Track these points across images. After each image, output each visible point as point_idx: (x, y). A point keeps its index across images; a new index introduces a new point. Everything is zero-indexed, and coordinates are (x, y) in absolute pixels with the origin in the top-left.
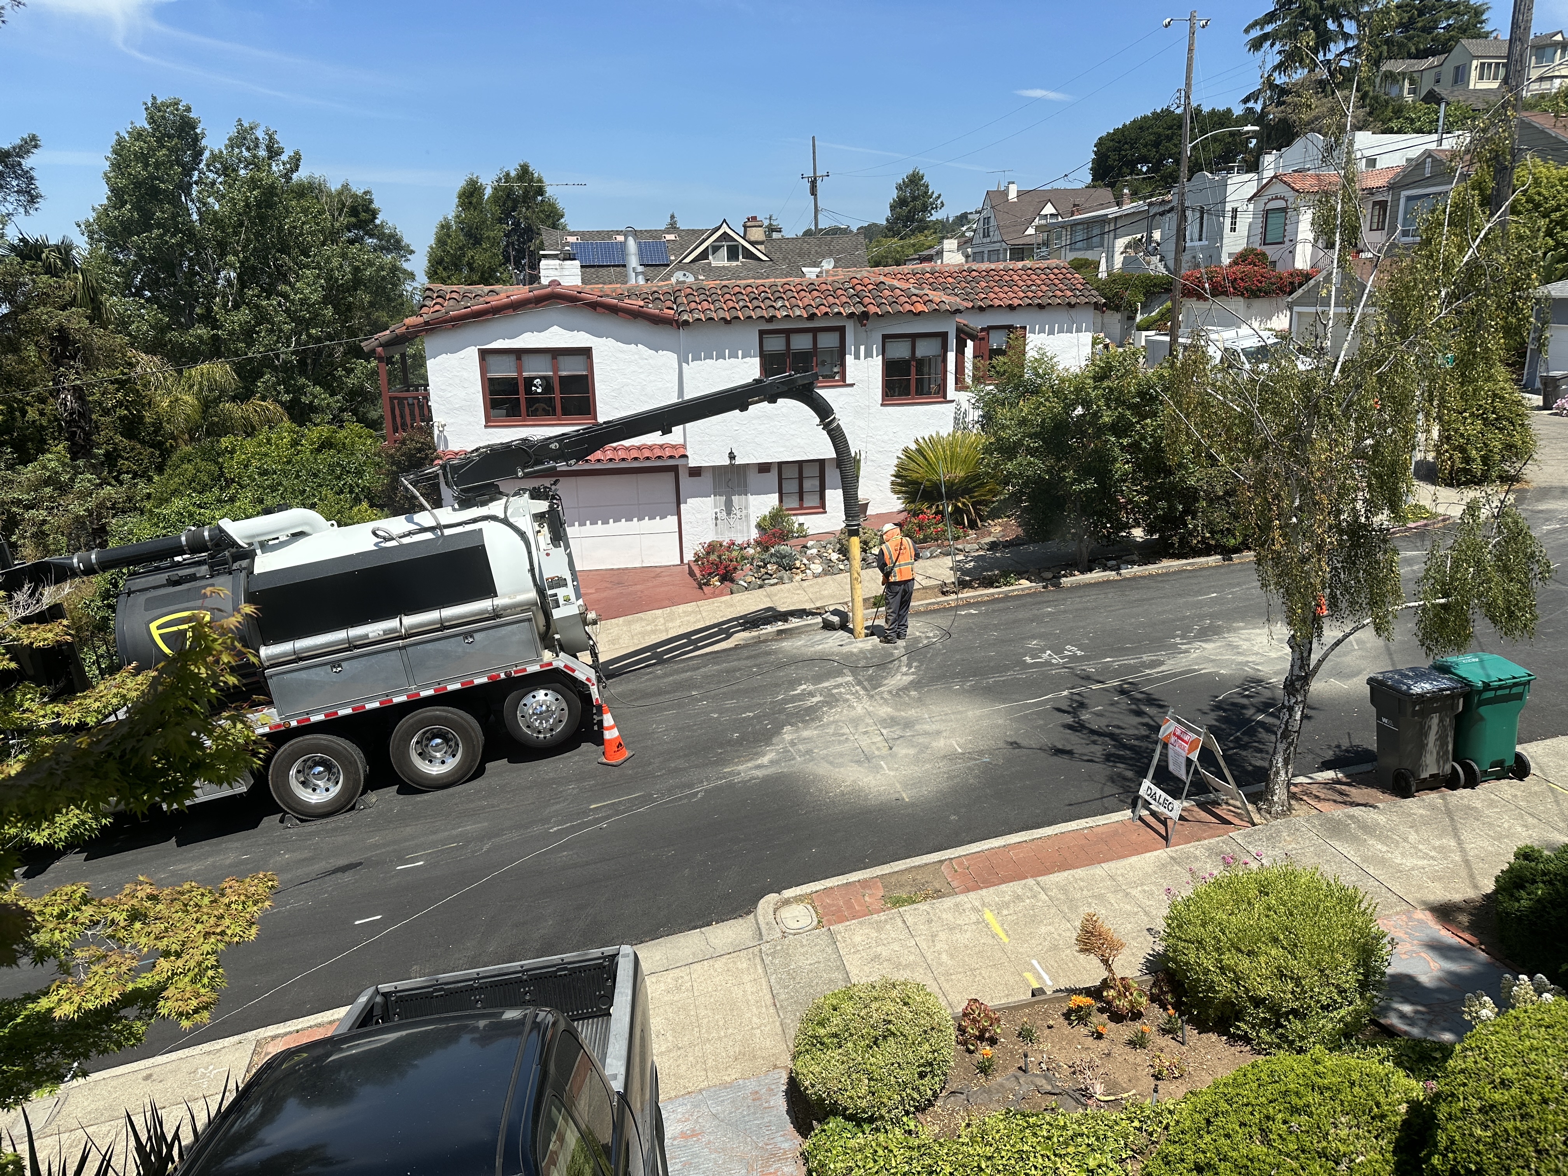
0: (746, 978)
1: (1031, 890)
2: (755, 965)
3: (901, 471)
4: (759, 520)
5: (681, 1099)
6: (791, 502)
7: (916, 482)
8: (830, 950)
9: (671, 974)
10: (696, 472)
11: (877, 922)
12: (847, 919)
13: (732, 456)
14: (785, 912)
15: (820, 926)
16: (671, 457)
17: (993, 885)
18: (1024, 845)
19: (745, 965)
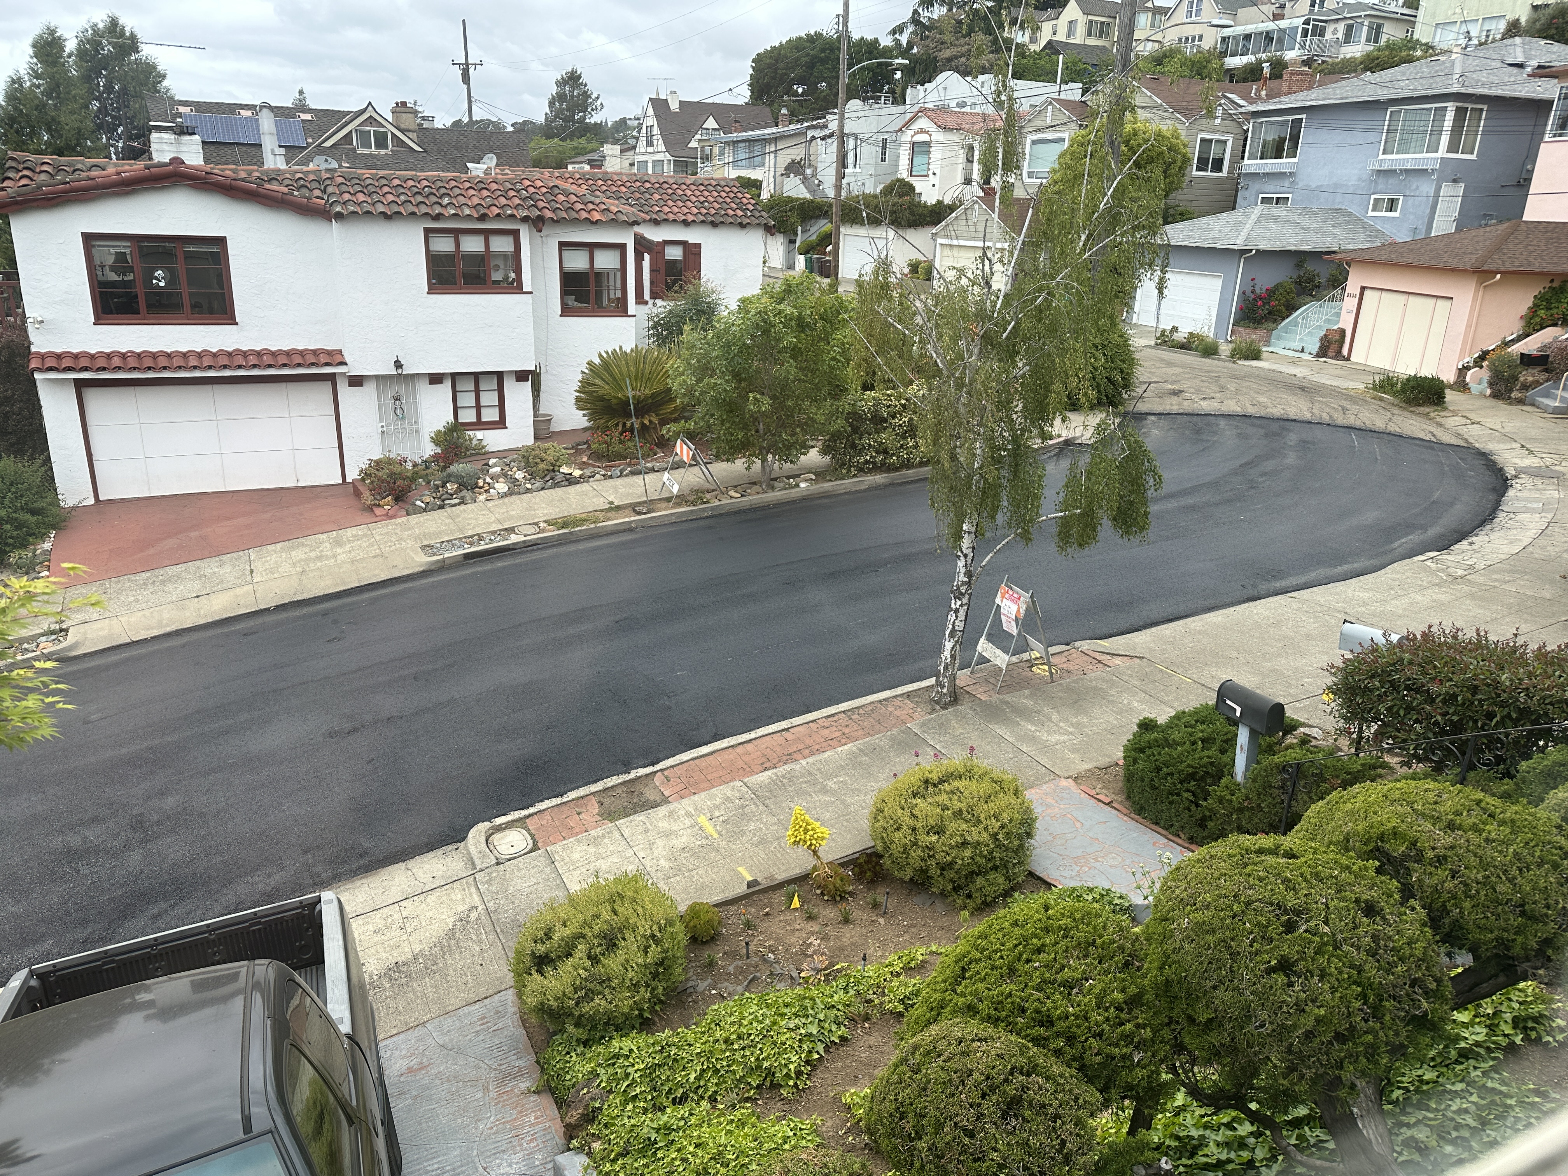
1: (740, 790)
2: (471, 894)
3: (585, 386)
4: (433, 435)
5: (402, 1036)
6: (467, 416)
7: (602, 399)
8: (548, 870)
9: (378, 914)
10: (356, 381)
11: (594, 837)
12: (564, 838)
13: (398, 365)
14: (496, 838)
15: (535, 848)
16: (327, 364)
17: (704, 790)
18: (730, 750)
19: (459, 896)
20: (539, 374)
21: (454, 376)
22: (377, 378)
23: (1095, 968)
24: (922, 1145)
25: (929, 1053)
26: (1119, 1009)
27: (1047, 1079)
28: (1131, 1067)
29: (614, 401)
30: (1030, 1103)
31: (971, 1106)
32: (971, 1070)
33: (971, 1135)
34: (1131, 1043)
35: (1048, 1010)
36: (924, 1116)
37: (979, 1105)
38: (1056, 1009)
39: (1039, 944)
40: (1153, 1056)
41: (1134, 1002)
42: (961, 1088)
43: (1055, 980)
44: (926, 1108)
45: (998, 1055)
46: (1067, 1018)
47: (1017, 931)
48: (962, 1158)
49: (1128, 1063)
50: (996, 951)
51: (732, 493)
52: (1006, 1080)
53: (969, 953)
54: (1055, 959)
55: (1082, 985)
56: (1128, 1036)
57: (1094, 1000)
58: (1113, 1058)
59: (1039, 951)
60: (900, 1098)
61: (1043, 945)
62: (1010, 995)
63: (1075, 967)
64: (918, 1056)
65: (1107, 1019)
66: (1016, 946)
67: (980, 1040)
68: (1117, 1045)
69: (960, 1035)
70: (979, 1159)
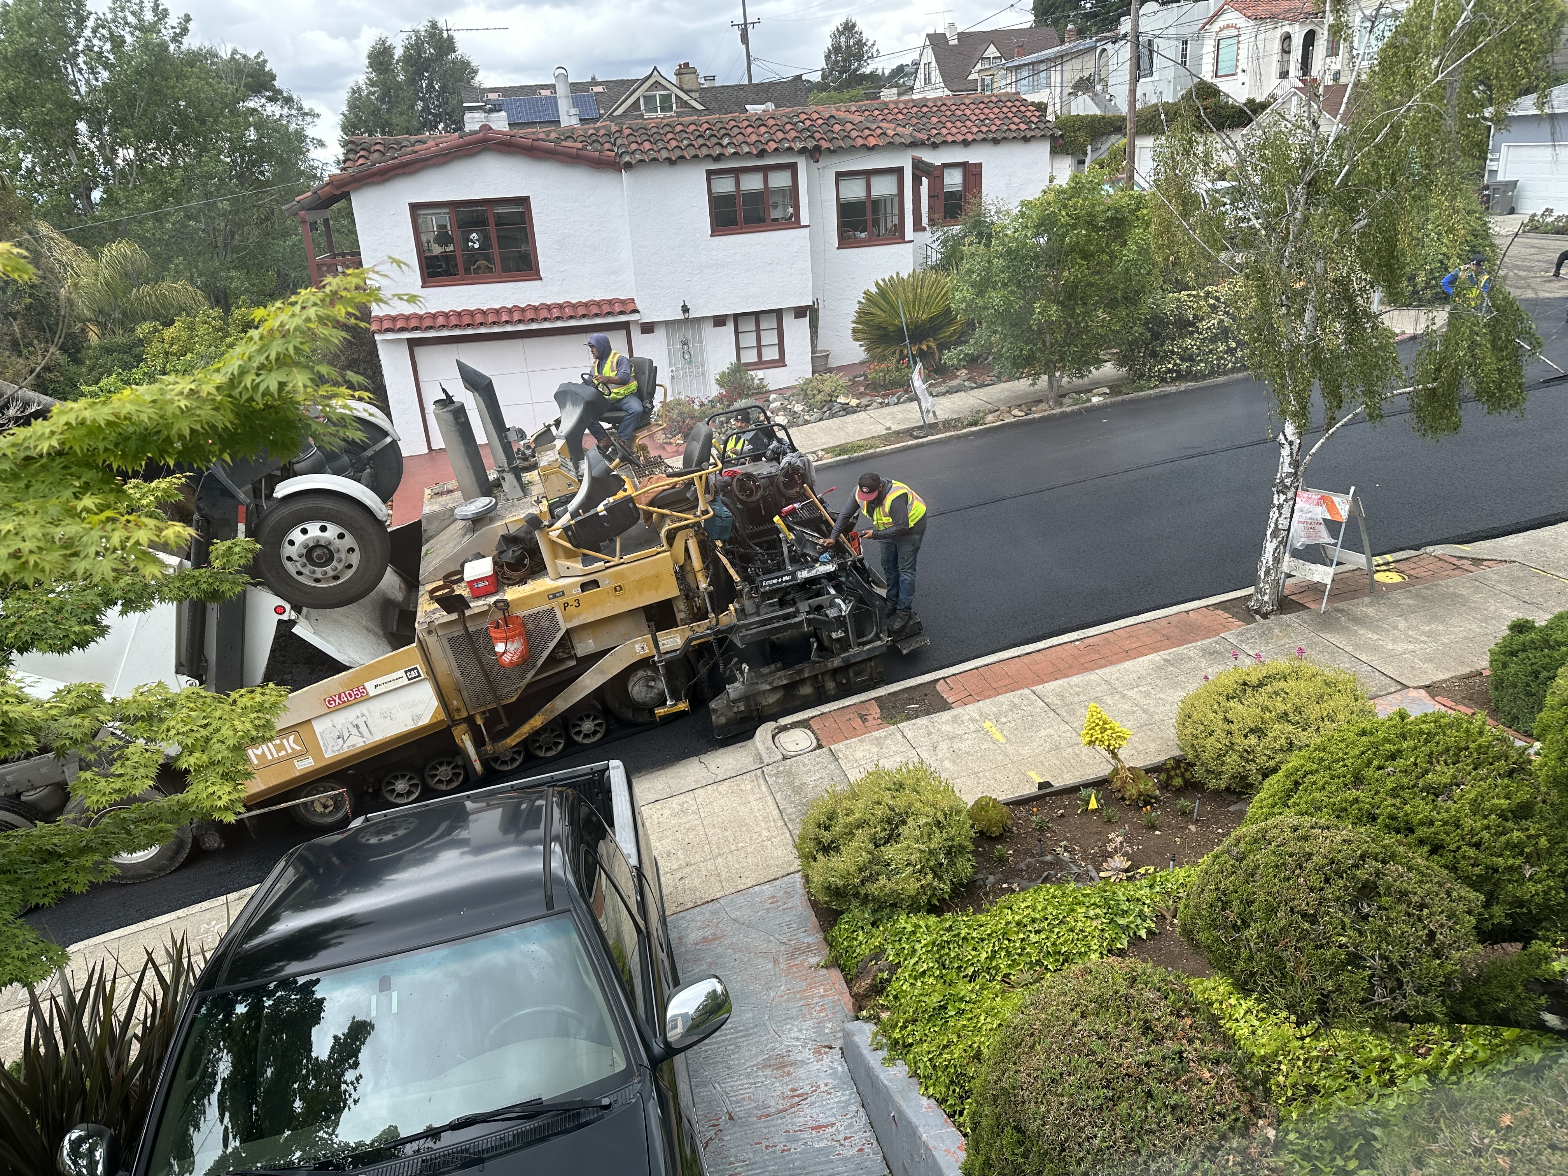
0: (751, 798)
1: (1028, 699)
2: (759, 786)
3: (863, 316)
4: (718, 377)
5: (698, 909)
6: (750, 356)
7: (879, 327)
8: (832, 766)
9: (676, 800)
10: (648, 328)
11: (877, 739)
12: (847, 739)
13: (685, 309)
14: (783, 737)
15: (820, 746)
16: (622, 313)
17: (989, 697)
18: (1017, 660)
19: (749, 787)
20: (817, 310)
21: (737, 317)
22: (667, 323)
23: (1470, 774)
24: (1252, 932)
25: (1256, 841)
26: (1503, 816)
27: (1410, 869)
28: (1521, 881)
29: (891, 328)
30: (1388, 888)
31: (1312, 889)
32: (1310, 855)
33: (1313, 920)
34: (1521, 854)
35: (1407, 815)
36: (1253, 902)
37: (1321, 889)
38: (1417, 813)
39: (1393, 748)
40: (1550, 870)
41: (1523, 812)
42: (1297, 872)
43: (1414, 786)
44: (1254, 893)
45: (1345, 841)
46: (1432, 823)
47: (1364, 739)
48: (1300, 944)
49: (1516, 876)
50: (1337, 761)
51: (1016, 412)
52: (1356, 866)
53: (1302, 766)
54: (1416, 764)
55: (1452, 790)
56: (1516, 846)
57: (1467, 807)
58: (1496, 871)
59: (1393, 757)
60: (1222, 888)
61: (1399, 751)
62: (1356, 801)
63: (1441, 774)
64: (1242, 844)
65: (1488, 827)
66: (1363, 753)
67: (1323, 828)
68: (1501, 855)
69: (1295, 823)
70: (1321, 947)
